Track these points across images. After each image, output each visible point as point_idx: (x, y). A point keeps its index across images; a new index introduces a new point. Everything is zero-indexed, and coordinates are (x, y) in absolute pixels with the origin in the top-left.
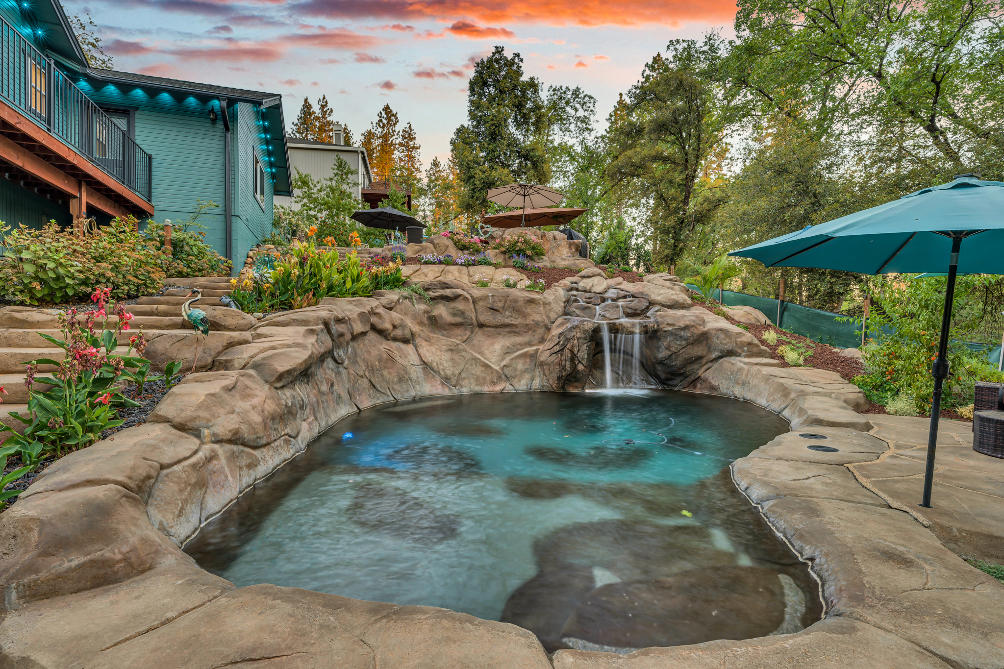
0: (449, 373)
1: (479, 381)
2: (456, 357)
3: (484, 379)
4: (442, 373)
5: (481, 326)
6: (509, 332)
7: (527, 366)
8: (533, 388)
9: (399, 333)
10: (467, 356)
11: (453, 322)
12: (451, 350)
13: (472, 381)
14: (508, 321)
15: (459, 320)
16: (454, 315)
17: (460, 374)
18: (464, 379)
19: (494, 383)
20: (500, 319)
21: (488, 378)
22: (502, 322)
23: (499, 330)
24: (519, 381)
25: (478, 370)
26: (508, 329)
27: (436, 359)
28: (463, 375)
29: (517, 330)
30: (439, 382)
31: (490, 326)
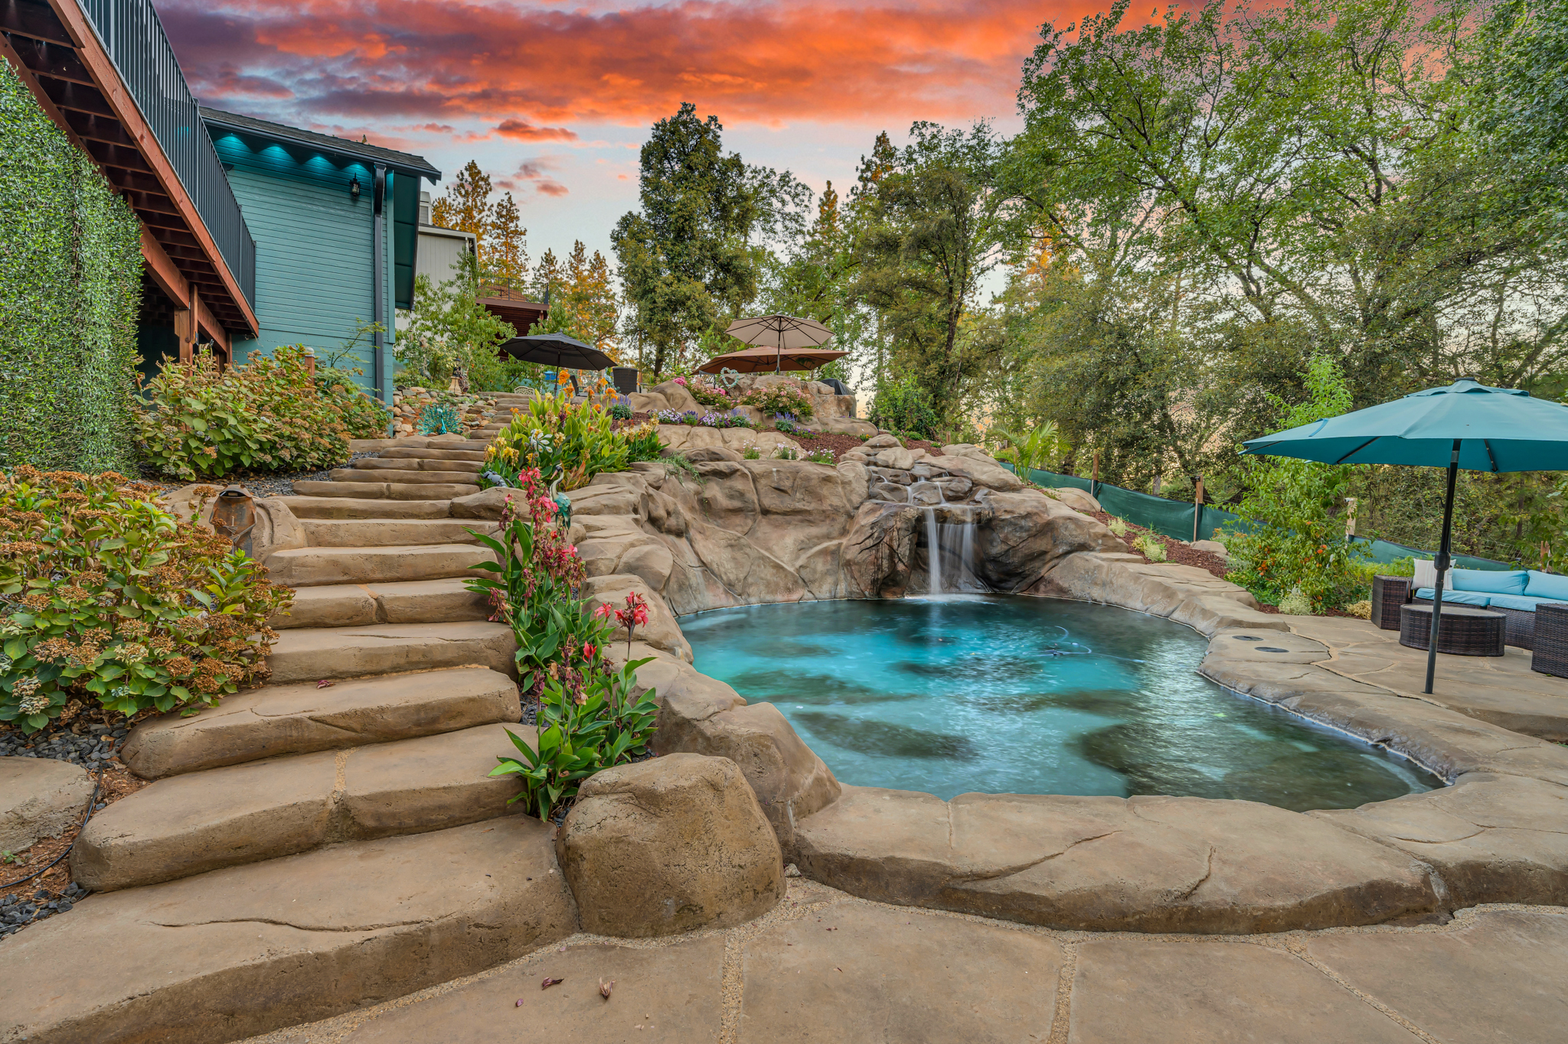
0: (732, 577)
1: (772, 588)
2: (739, 555)
3: (777, 584)
4: (725, 578)
5: (766, 512)
6: (802, 521)
7: (829, 567)
8: (838, 595)
9: (672, 522)
10: (753, 554)
11: (731, 507)
12: (731, 546)
13: (762, 587)
14: (799, 506)
15: (737, 504)
16: (731, 497)
17: (745, 578)
18: (752, 584)
19: (789, 590)
20: (788, 503)
21: (782, 584)
22: (792, 507)
23: (788, 518)
24: (820, 586)
25: (768, 573)
26: (799, 517)
27: (716, 559)
28: (750, 580)
29: (811, 518)
30: (721, 590)
31: (777, 513)
